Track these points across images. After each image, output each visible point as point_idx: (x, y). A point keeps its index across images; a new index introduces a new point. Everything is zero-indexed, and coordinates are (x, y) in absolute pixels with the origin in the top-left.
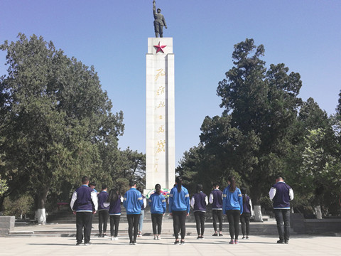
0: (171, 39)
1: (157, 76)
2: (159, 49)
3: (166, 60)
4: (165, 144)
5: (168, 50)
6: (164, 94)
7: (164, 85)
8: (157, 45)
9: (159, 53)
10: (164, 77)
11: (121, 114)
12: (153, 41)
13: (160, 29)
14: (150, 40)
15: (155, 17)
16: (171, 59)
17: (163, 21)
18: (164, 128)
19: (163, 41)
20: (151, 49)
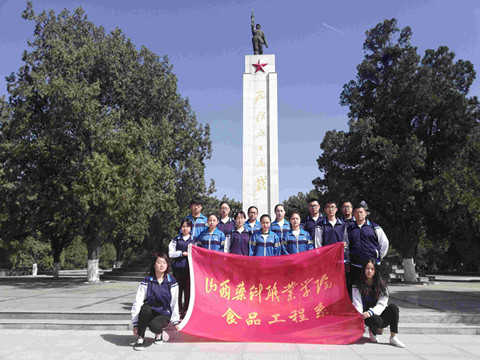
0: (273, 56)
1: (257, 99)
2: (258, 67)
3: (268, 81)
4: (266, 181)
5: (270, 68)
6: (265, 121)
7: (265, 111)
8: (256, 63)
9: (259, 72)
10: (265, 100)
11: (207, 128)
12: (251, 59)
13: (260, 47)
14: (247, 57)
15: (254, 34)
16: (274, 78)
17: (263, 38)
18: (265, 161)
19: (262, 59)
20: (249, 68)
